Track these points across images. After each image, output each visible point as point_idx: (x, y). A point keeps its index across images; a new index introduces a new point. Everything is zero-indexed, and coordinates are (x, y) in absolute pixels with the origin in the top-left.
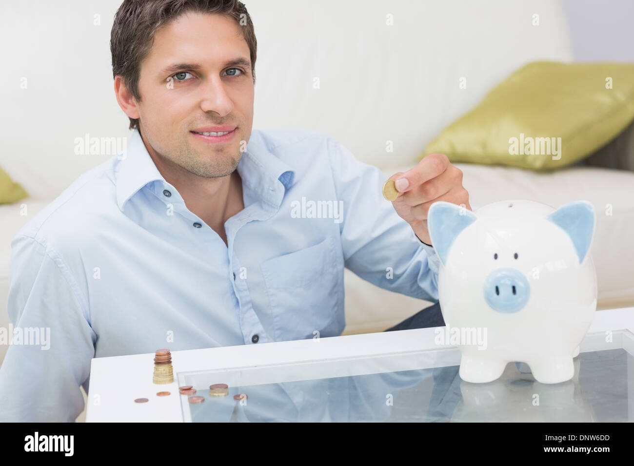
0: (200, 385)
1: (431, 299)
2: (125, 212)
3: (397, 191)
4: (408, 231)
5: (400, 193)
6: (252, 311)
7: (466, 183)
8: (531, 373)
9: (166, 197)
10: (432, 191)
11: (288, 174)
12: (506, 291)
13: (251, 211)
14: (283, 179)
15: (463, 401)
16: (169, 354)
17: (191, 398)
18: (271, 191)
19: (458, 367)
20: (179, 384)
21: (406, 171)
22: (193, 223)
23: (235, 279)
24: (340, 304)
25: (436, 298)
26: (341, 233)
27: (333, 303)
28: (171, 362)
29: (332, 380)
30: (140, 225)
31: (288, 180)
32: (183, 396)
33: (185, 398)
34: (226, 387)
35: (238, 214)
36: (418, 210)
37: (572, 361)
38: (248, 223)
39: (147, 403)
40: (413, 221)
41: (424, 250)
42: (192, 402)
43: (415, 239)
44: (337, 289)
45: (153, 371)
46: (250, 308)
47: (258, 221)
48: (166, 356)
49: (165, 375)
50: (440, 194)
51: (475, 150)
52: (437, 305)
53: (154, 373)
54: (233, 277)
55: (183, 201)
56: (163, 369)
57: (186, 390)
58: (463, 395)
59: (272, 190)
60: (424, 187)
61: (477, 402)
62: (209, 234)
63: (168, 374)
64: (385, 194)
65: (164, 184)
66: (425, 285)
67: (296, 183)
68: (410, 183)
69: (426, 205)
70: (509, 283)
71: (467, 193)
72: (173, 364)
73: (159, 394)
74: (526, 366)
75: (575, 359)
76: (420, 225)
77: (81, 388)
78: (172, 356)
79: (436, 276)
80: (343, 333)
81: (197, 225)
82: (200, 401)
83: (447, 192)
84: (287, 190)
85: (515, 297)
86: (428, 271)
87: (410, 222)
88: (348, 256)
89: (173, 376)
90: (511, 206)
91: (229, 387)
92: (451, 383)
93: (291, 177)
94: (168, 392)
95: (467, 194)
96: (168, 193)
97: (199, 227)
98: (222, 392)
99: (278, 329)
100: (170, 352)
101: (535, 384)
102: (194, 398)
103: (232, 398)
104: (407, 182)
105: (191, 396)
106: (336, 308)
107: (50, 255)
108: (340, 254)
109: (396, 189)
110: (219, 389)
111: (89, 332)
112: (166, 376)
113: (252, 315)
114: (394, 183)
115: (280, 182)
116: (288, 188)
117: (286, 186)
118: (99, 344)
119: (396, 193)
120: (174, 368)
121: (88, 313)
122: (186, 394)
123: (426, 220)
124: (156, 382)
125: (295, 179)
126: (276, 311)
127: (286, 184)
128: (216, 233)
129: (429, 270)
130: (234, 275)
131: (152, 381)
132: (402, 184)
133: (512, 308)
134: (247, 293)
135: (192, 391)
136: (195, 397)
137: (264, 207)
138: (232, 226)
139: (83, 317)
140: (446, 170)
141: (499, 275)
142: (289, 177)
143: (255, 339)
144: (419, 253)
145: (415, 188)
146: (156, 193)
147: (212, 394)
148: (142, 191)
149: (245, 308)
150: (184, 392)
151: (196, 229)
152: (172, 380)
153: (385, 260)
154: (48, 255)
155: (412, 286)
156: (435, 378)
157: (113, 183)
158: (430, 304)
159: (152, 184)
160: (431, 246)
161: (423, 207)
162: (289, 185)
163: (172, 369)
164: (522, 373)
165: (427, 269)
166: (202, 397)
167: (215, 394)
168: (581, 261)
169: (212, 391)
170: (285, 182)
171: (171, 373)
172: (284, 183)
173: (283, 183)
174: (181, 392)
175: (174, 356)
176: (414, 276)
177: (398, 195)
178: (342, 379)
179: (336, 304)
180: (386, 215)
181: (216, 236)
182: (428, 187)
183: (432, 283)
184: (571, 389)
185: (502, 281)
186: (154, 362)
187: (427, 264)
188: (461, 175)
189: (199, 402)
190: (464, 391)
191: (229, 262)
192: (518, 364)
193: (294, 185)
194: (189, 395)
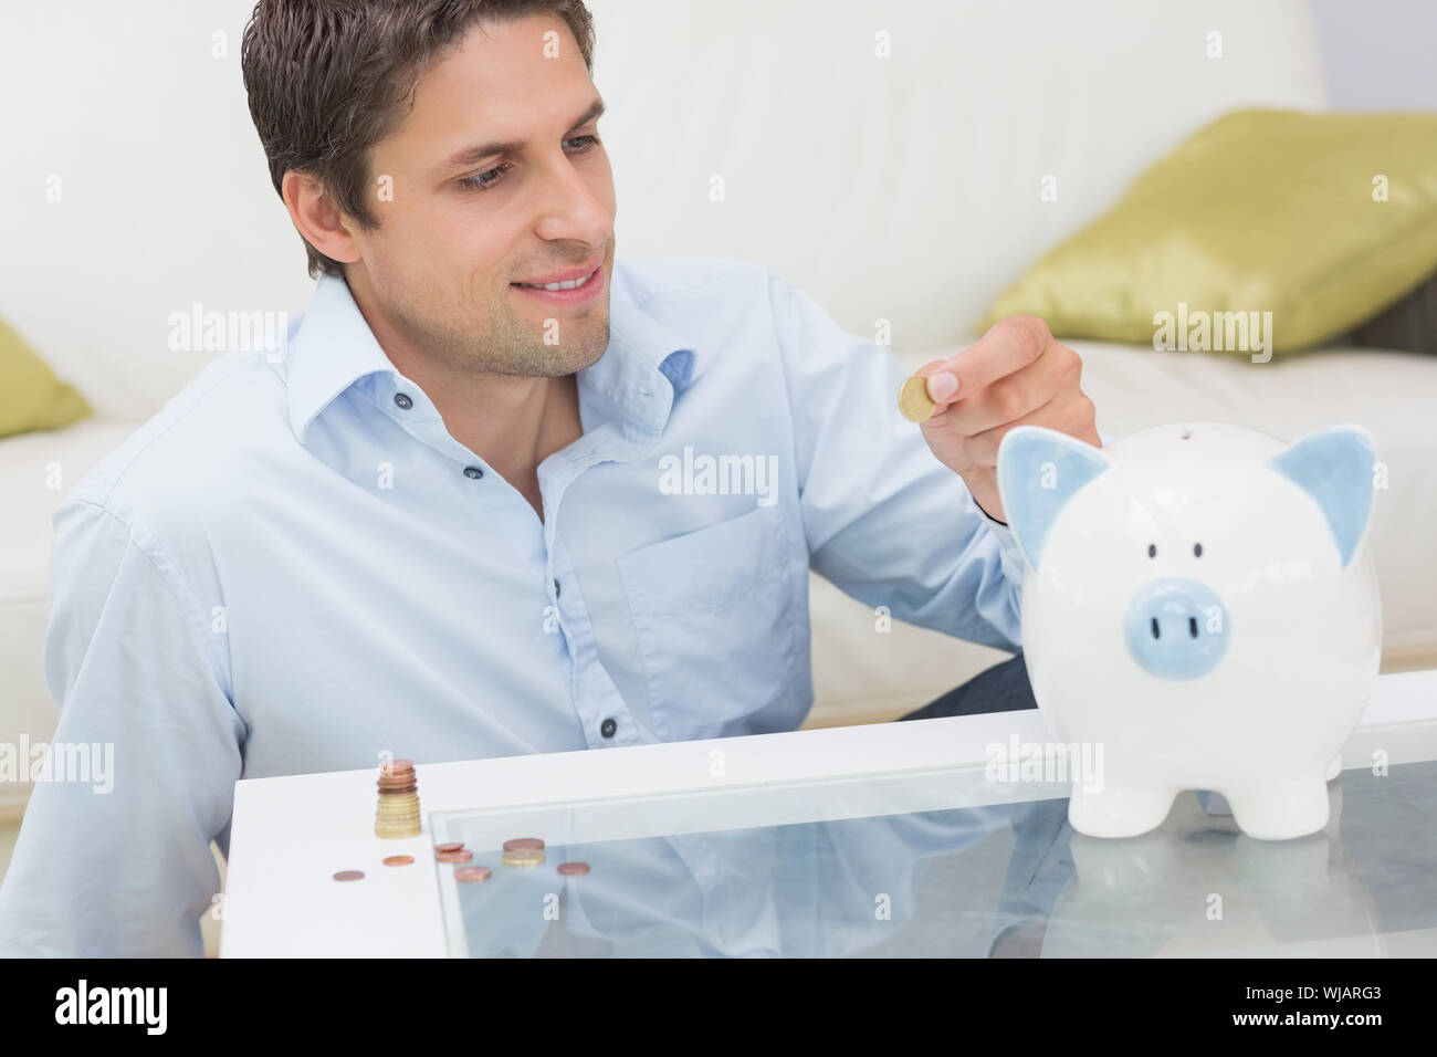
0: (483, 843)
1: (1007, 646)
2: (309, 444)
3: (933, 402)
4: (954, 492)
5: (939, 405)
6: (598, 668)
7: (1089, 383)
8: (1231, 816)
9: (401, 410)
10: (1013, 401)
11: (681, 357)
12: (1174, 631)
13: (600, 440)
14: (668, 367)
15: (1076, 880)
16: (411, 770)
17: (462, 870)
18: (641, 396)
19: (1066, 801)
20: (433, 839)
21: (953, 356)
22: (464, 468)
23: (558, 594)
24: (800, 652)
25: (1017, 641)
26: (801, 492)
27: (784, 648)
28: (415, 789)
29: (782, 830)
30: (343, 473)
31: (680, 372)
32: (442, 866)
33: (448, 870)
34: (540, 845)
35: (567, 449)
36: (980, 443)
37: (1324, 787)
38: (591, 467)
39: (361, 881)
40: (969, 470)
41: (991, 533)
42: (462, 879)
43: (972, 509)
44: (792, 617)
45: (376, 809)
46: (594, 660)
47: (612, 462)
48: (405, 776)
49: (402, 817)
50: (1031, 408)
51: (1106, 310)
52: (1019, 660)
53: (378, 814)
54: (554, 589)
55: (440, 417)
56: (398, 804)
57: (449, 852)
58: (1077, 863)
59: (646, 395)
60: (995, 391)
61: (1109, 880)
62: (499, 492)
63: (408, 817)
64: (904, 406)
65: (395, 380)
66: (992, 613)
67: (698, 379)
68: (961, 383)
69: (996, 433)
70: (1183, 612)
71: (1092, 405)
72: (419, 793)
73: (389, 861)
74: (1221, 799)
75: (1331, 785)
76: (981, 477)
77: (214, 847)
78: (417, 775)
79: (1017, 592)
80: (804, 724)
81: (473, 472)
82: (480, 876)
83: (1047, 404)
84: (680, 393)
85: (1195, 642)
86: (999, 580)
87: (963, 473)
88: (818, 543)
89: (420, 821)
90: (1186, 438)
91: (546, 845)
92: (1055, 838)
93: (687, 364)
94: (408, 857)
95: (1092, 408)
96: (404, 401)
97: (477, 477)
98: (532, 857)
99: (658, 708)
100: (415, 767)
101: (1239, 840)
102: (468, 871)
103: (554, 869)
104: (954, 381)
105: (462, 865)
106: (791, 660)
107: (139, 544)
108: (797, 537)
109: (929, 398)
110: (522, 850)
111: (228, 719)
112: (405, 820)
113: (598, 677)
114: (925, 383)
115: (662, 375)
116: (681, 389)
117: (675, 385)
118: (252, 747)
119: (928, 404)
120: (422, 801)
121: (228, 674)
122: (449, 862)
123: (994, 468)
124: (381, 833)
125: (696, 372)
126: (655, 665)
127: (676, 378)
128: (516, 491)
129: (1003, 577)
130: (557, 585)
131: (373, 832)
132: (943, 384)
133: (1189, 668)
134: (586, 625)
135: (463, 854)
136: (470, 868)
137: (627, 433)
138: (556, 477)
139: (218, 687)
140: (1042, 354)
141: (1159, 592)
142: (683, 365)
143: (609, 728)
144: (979, 541)
145: (973, 395)
146: (378, 400)
147: (507, 861)
148: (346, 397)
149: (583, 660)
150: (445, 856)
151: (470, 482)
152: (418, 830)
153: (900, 555)
154: (135, 543)
155: (963, 614)
156: (1017, 828)
157: (280, 378)
158: (1005, 656)
159: (370, 381)
160: (1005, 524)
161: (991, 436)
162: (684, 383)
163: (417, 805)
164: (1211, 815)
165: (999, 576)
166: (486, 868)
167: (515, 862)
168: (1346, 561)
169: (510, 854)
170: (675, 375)
171: (416, 816)
172: (672, 379)
173: (669, 379)
174: (439, 856)
175: (421, 773)
176: (969, 592)
177: (933, 410)
178: (803, 827)
179: (790, 652)
180: (904, 452)
181: (517, 498)
182: (1005, 390)
183: (1009, 609)
184: (1322, 852)
185: (1167, 608)
186: (378, 788)
187: (998, 564)
188: (1077, 364)
189: (477, 880)
190: (1079, 854)
191: (545, 554)
192: (1203, 796)
193: (694, 384)
194: (455, 863)
